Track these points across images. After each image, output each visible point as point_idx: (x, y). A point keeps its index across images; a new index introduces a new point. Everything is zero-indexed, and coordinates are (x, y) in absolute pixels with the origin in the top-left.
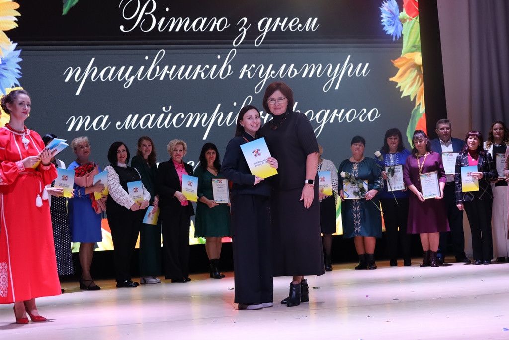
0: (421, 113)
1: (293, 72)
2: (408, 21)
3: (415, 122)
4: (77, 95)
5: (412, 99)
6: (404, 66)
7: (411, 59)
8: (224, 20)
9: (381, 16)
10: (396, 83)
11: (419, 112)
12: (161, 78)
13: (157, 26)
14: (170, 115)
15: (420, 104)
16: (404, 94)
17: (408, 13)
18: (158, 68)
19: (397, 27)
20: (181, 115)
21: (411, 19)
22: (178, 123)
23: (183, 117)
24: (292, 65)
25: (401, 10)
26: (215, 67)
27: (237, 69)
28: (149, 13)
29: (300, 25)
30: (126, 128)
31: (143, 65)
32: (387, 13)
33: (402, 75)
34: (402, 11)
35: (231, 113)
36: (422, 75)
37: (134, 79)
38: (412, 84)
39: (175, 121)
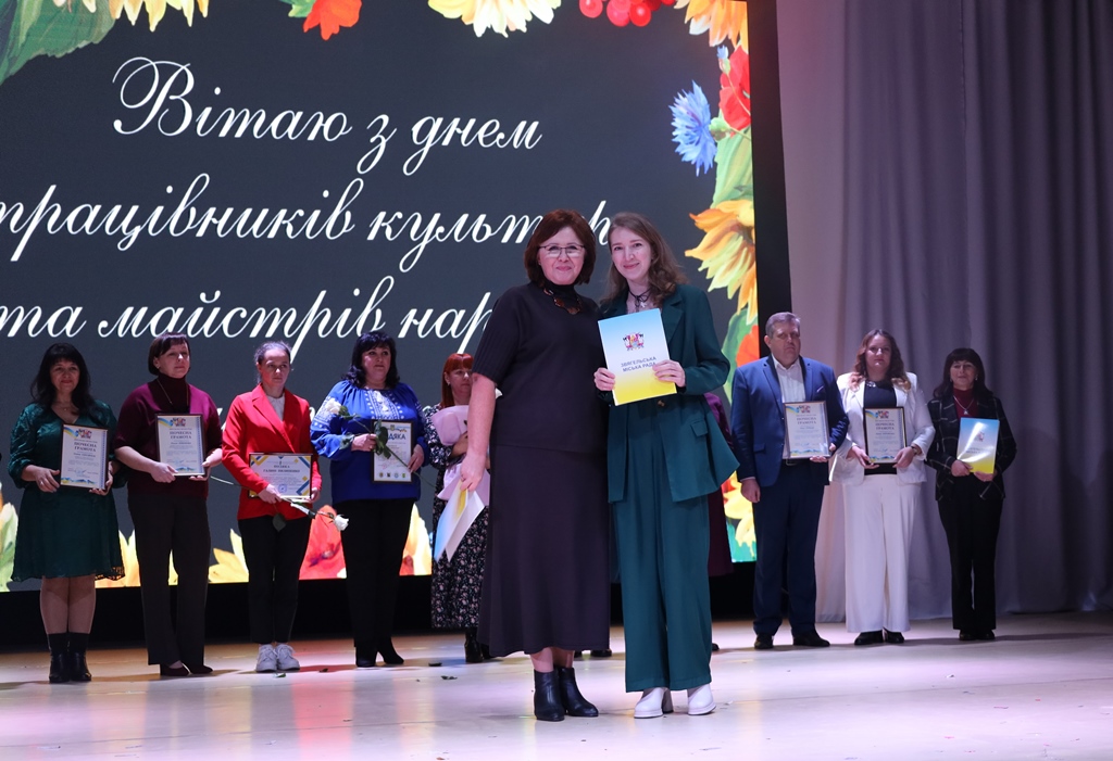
0: (749, 326)
2: (728, 135)
3: (737, 342)
4: (14, 262)
5: (730, 296)
6: (716, 228)
7: (731, 214)
8: (340, 118)
9: (673, 124)
10: (699, 262)
11: (745, 321)
12: (200, 233)
13: (194, 124)
14: (216, 311)
15: (746, 306)
16: (715, 285)
17: (728, 119)
18: (193, 211)
19: (705, 147)
20: (241, 311)
21: (735, 133)
22: (234, 326)
23: (243, 315)
24: (482, 217)
25: (714, 114)
26: (316, 213)
27: (362, 221)
28: (178, 97)
29: (501, 136)
30: (120, 334)
31: (161, 205)
32: (685, 119)
33: (711, 246)
34: (717, 115)
35: (347, 312)
36: (754, 248)
37: (140, 234)
38: (732, 265)
39: (226, 322)
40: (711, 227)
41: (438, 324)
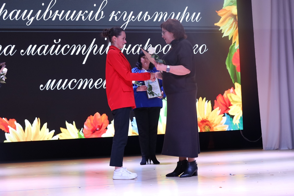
0: (236, 49)
1: (147, 17)
3: (232, 55)
5: (230, 39)
6: (225, 16)
7: (229, 11)
10: (219, 27)
11: (235, 48)
12: (54, 19)
14: (59, 46)
15: (235, 42)
16: (224, 35)
18: (51, 12)
20: (68, 46)
22: (65, 51)
23: (68, 47)
24: (147, 13)
26: (92, 12)
27: (107, 15)
30: (28, 54)
31: (40, 10)
33: (223, 22)
35: (103, 46)
36: (237, 22)
37: (34, 20)
38: (231, 28)
39: (63, 50)
40: (223, 15)
41: (133, 49)
